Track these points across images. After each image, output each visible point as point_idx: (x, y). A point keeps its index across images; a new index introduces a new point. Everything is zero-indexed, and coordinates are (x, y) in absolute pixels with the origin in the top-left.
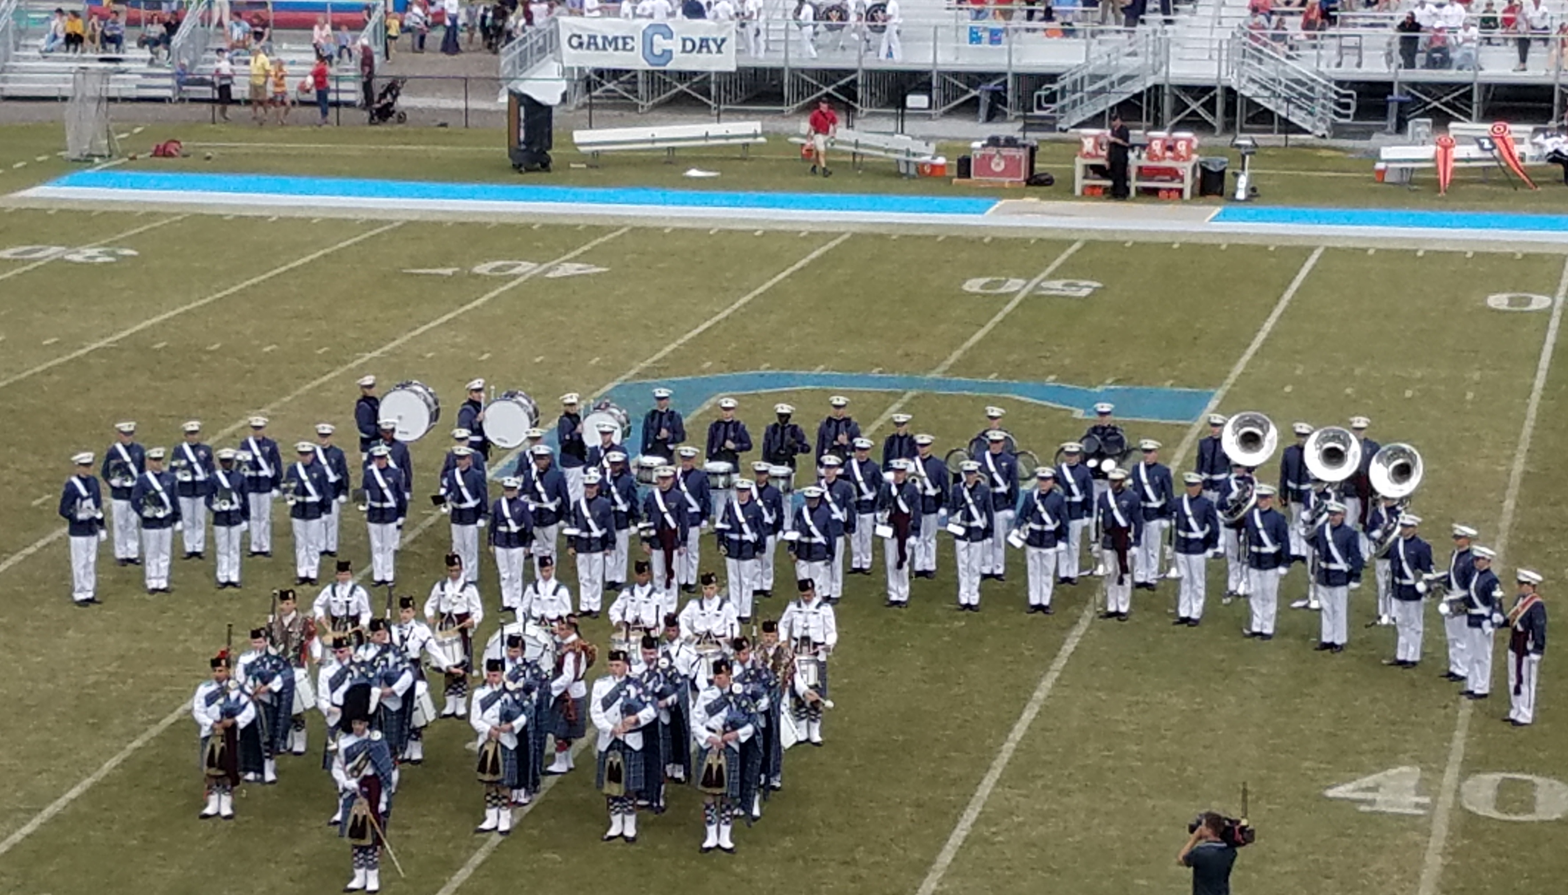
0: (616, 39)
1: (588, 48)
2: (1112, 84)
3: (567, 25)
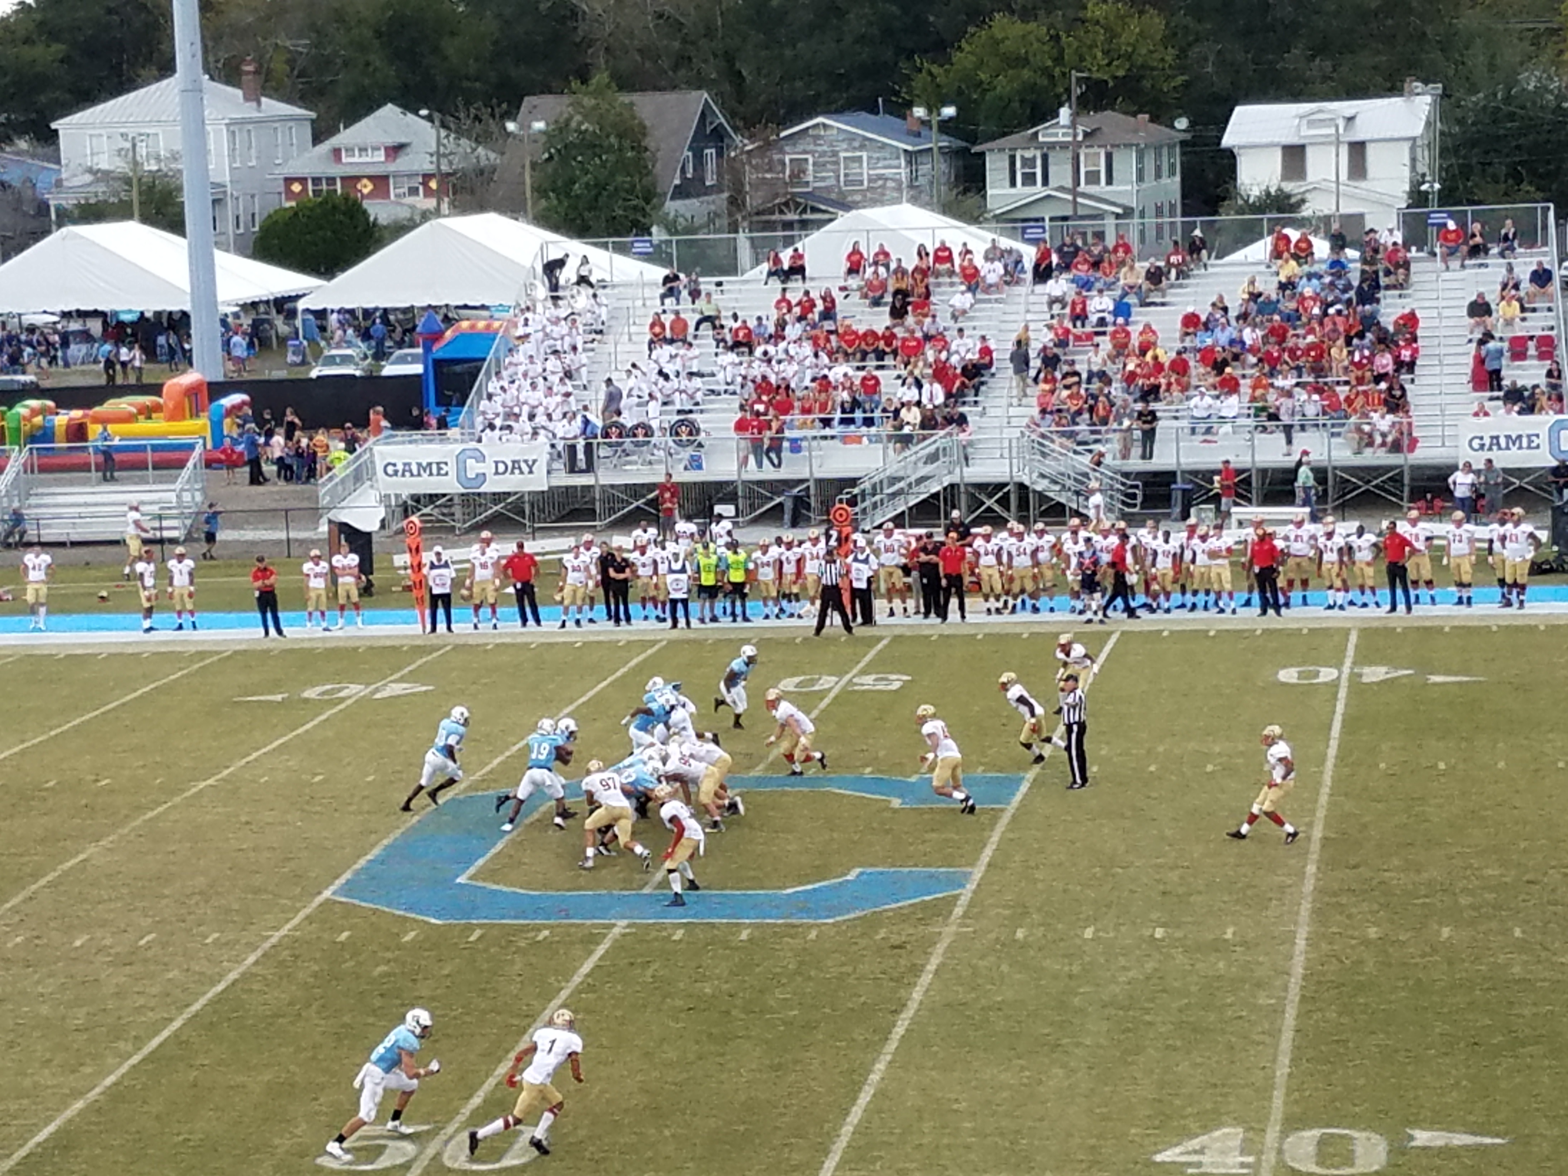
0: (430, 464)
1: (403, 475)
2: (910, 485)
3: (381, 453)
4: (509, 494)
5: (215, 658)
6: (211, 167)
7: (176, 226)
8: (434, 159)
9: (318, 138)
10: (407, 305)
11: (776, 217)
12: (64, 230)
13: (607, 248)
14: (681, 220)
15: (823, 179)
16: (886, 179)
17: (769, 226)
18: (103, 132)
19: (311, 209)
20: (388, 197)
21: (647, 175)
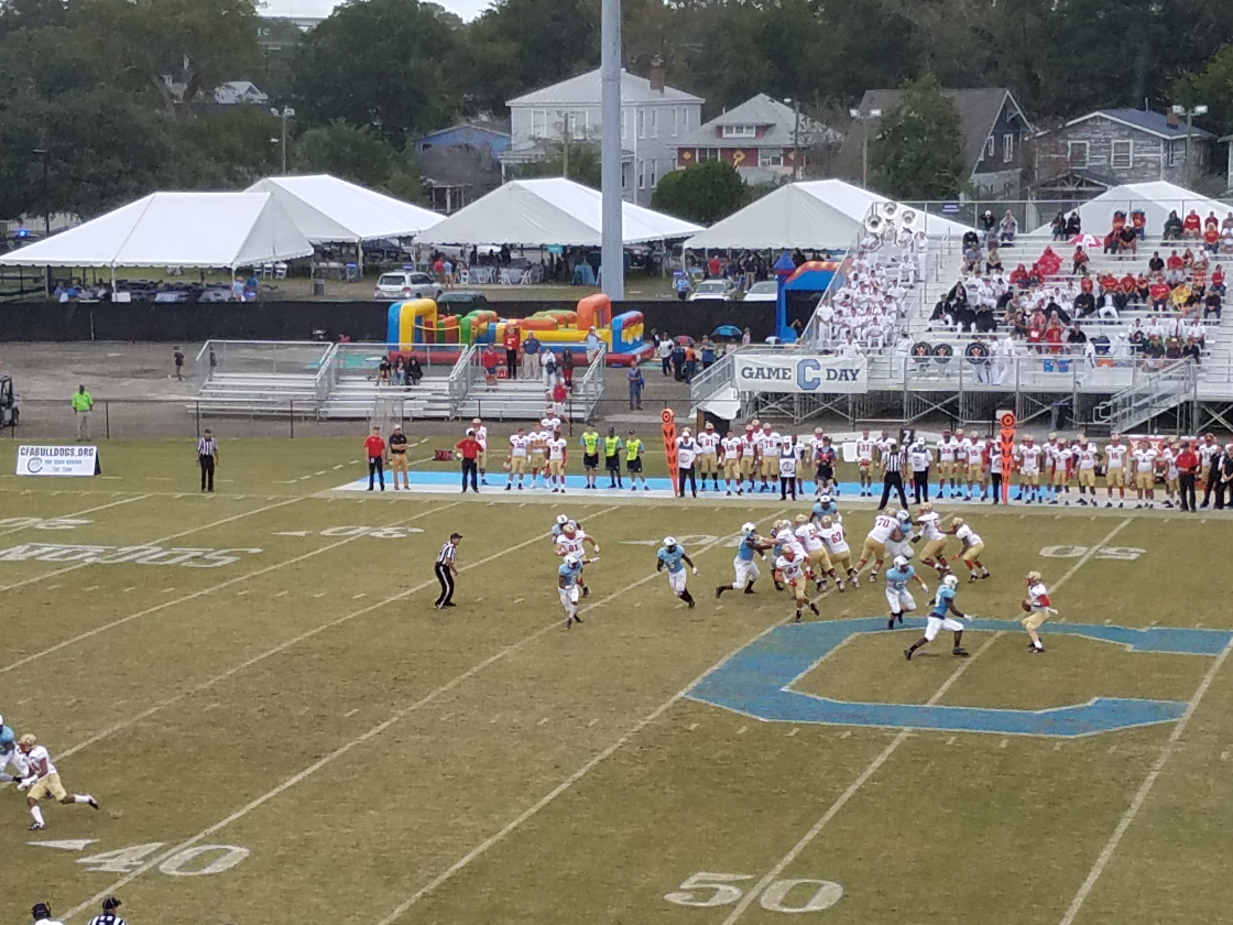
0: (778, 370)
1: (757, 377)
2: (1152, 401)
3: (741, 361)
4: (836, 395)
5: (606, 511)
6: (623, 138)
7: (595, 182)
8: (793, 136)
9: (705, 119)
10: (766, 247)
11: (1058, 188)
12: (511, 183)
13: (923, 210)
14: (982, 188)
15: (1097, 160)
16: (1149, 161)
17: (1051, 195)
18: (544, 110)
19: (697, 172)
20: (756, 165)
21: (958, 153)
